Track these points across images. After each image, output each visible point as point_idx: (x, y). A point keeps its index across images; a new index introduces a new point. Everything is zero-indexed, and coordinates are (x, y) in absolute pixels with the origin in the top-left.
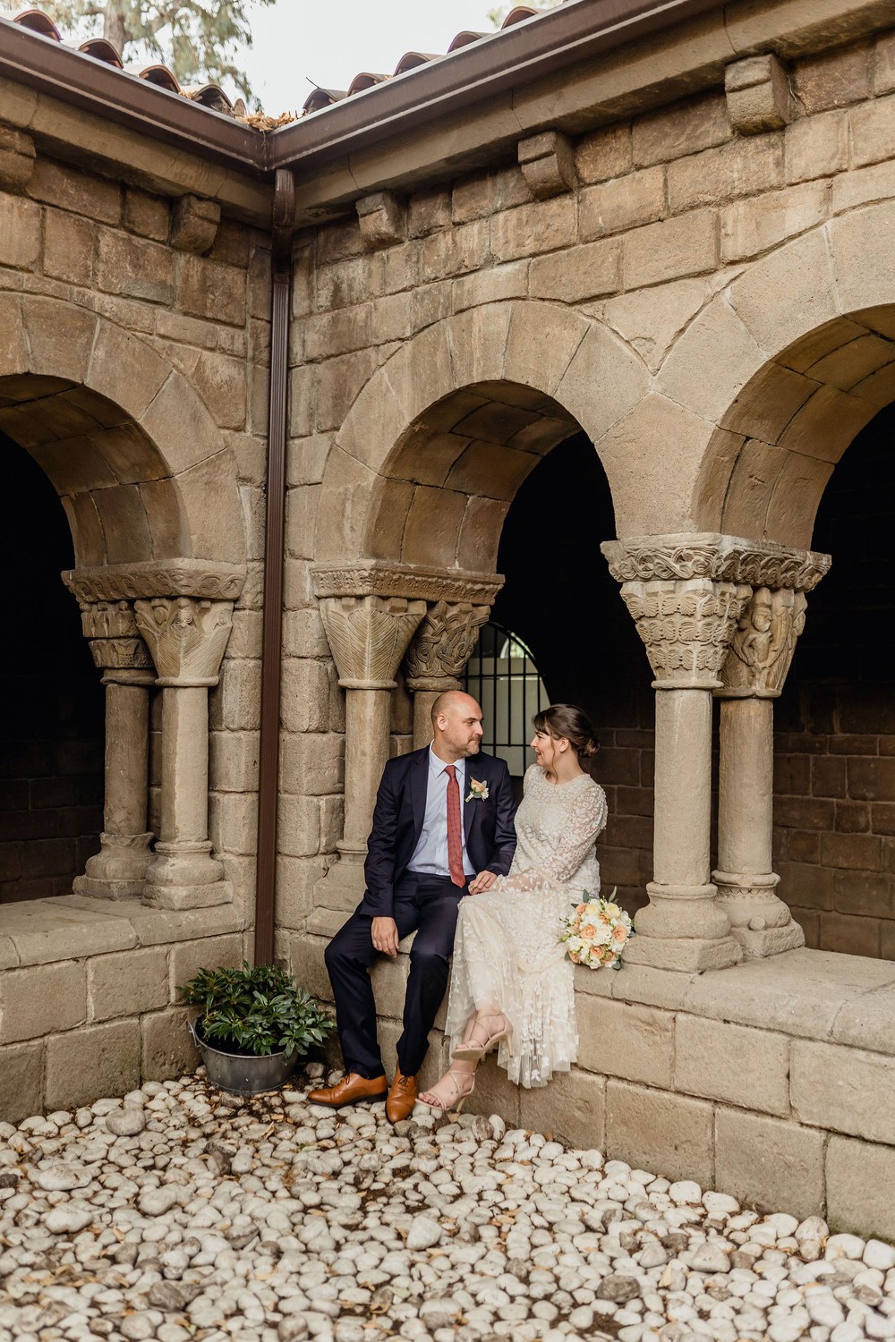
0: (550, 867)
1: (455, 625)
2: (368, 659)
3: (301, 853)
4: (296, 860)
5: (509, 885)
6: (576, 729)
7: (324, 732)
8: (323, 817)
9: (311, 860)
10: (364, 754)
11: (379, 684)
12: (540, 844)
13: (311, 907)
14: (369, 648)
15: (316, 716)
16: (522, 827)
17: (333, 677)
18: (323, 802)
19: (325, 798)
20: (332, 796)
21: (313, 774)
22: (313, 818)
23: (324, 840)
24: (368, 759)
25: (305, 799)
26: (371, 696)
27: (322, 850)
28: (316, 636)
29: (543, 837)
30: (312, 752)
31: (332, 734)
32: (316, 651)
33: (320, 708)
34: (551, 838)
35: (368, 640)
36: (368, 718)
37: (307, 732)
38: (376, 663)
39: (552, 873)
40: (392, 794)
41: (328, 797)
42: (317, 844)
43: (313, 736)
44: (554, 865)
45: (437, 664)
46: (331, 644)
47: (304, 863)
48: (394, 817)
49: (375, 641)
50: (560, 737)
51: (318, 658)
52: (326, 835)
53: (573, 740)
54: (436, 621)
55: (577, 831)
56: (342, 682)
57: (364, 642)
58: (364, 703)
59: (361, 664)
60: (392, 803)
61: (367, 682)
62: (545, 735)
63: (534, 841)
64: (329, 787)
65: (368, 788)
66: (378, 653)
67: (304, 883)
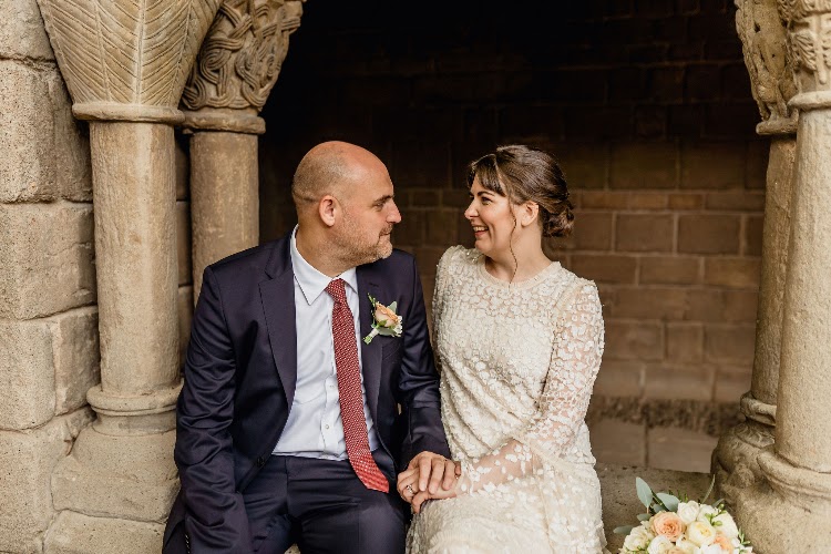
0: (551, 437)
1: (263, 24)
2: (140, 61)
3: (22, 424)
4: (11, 435)
5: (486, 479)
6: (550, 186)
7: (48, 202)
8: (58, 353)
9: (42, 433)
10: (137, 240)
11: (159, 112)
12: (507, 390)
13: (50, 512)
14: (141, 41)
15: (35, 172)
16: (466, 361)
17: (60, 99)
18: (55, 327)
19: (59, 318)
20: (72, 314)
21: (36, 280)
22: (42, 358)
23: (62, 392)
24: (145, 249)
25: (24, 327)
26: (145, 134)
27: (61, 409)
28: (23, 16)
29: (515, 380)
30: (31, 240)
31: (62, 205)
32: (25, 46)
33: (41, 158)
34: (530, 380)
35: (141, 25)
36: (141, 174)
37: (19, 201)
38: (154, 73)
39: (554, 449)
40: (227, 333)
41: (64, 316)
42: (52, 403)
43: (30, 209)
44: (556, 434)
45: (234, 88)
46: (56, 35)
47: (29, 442)
48: (229, 375)
49: (154, 28)
50: (525, 199)
51: (29, 60)
52: (66, 383)
53: (547, 206)
54: (238, 12)
55: (581, 366)
56: (79, 108)
57: (131, 28)
58: (131, 146)
59: (124, 71)
60: (226, 348)
61: (137, 107)
62: (497, 197)
63: (495, 384)
64: (65, 298)
65: (149, 298)
66: (160, 51)
67: (33, 476)
